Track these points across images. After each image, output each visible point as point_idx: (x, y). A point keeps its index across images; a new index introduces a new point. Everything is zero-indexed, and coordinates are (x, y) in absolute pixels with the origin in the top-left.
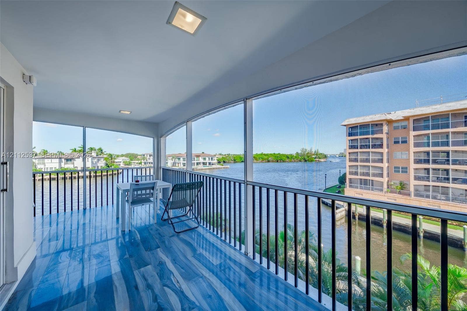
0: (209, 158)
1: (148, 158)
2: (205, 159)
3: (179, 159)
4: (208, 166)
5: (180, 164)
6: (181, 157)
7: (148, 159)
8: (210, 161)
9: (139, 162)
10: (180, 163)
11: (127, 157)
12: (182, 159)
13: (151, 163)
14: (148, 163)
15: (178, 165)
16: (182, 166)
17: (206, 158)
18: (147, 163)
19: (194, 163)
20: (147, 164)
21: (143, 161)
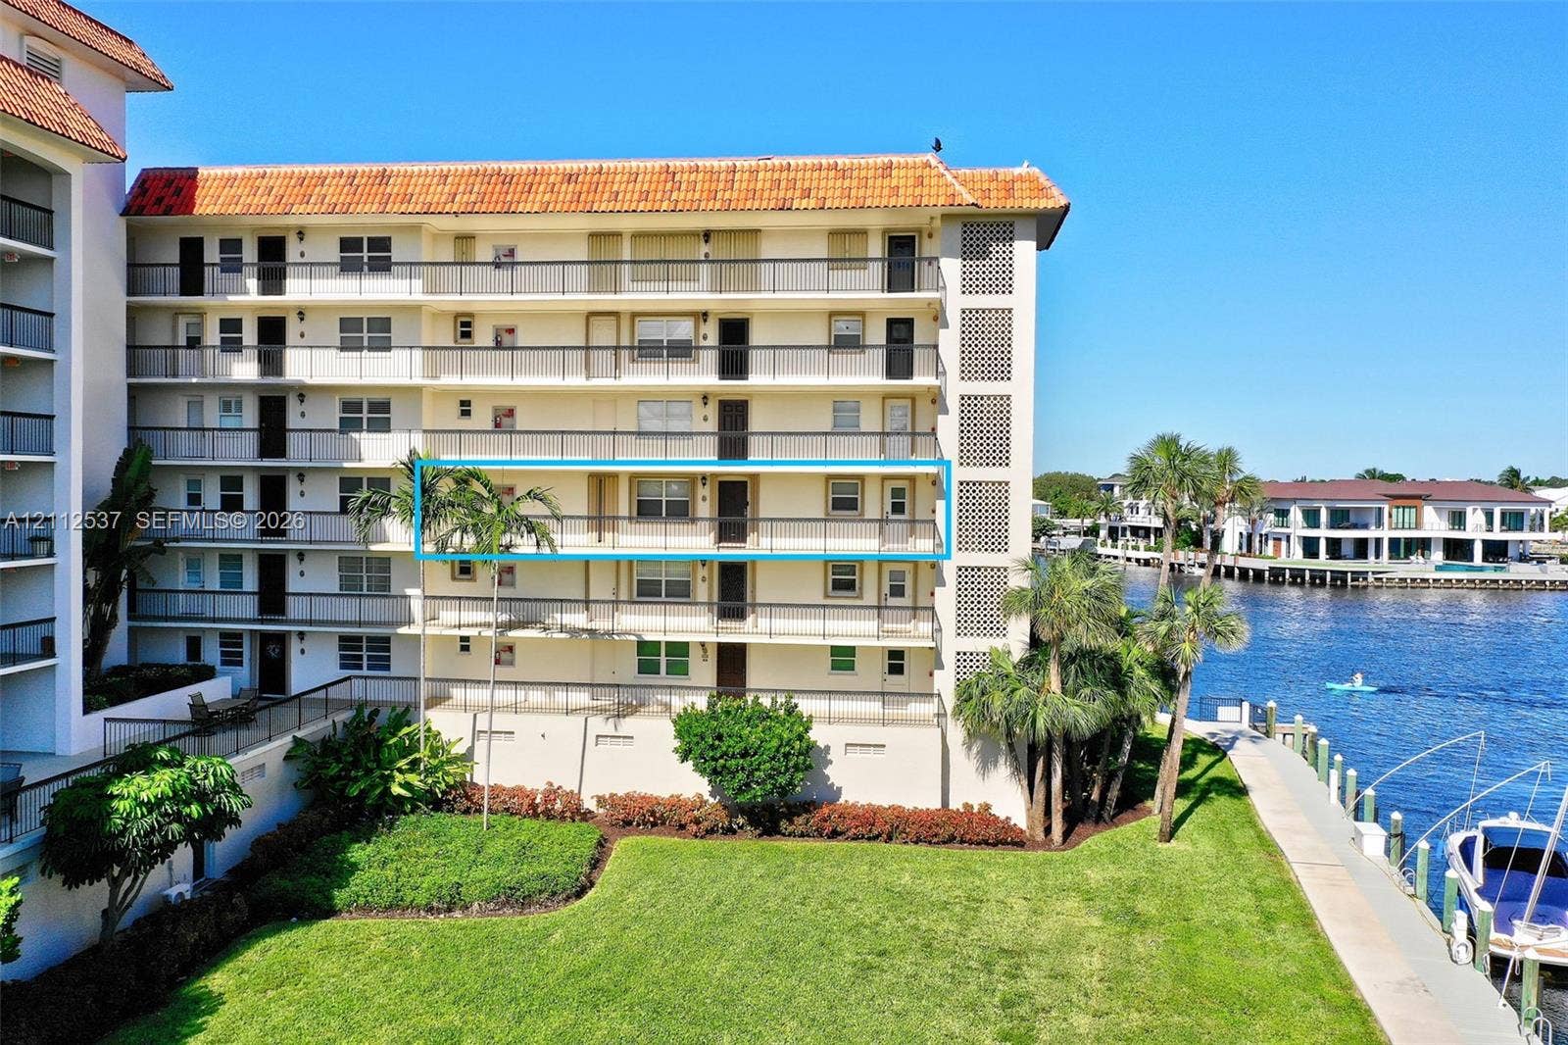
0: (1489, 516)
1: (1126, 503)
2: (1458, 519)
3: (1283, 514)
4: (1481, 569)
5: (1284, 543)
6: (1295, 501)
7: (1126, 511)
8: (1497, 535)
9: (1088, 522)
10: (1288, 538)
11: (1046, 501)
12: (1296, 515)
13: (1141, 532)
14: (1128, 533)
15: (1277, 549)
16: (1298, 551)
17: (1469, 510)
18: (1124, 529)
19: (1378, 541)
20: (1124, 535)
21: (1102, 520)
